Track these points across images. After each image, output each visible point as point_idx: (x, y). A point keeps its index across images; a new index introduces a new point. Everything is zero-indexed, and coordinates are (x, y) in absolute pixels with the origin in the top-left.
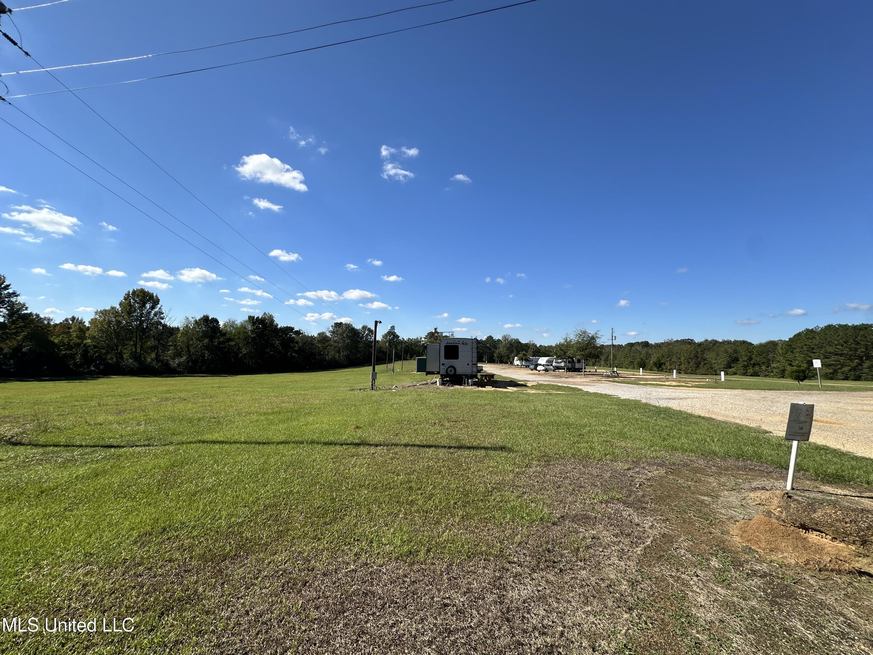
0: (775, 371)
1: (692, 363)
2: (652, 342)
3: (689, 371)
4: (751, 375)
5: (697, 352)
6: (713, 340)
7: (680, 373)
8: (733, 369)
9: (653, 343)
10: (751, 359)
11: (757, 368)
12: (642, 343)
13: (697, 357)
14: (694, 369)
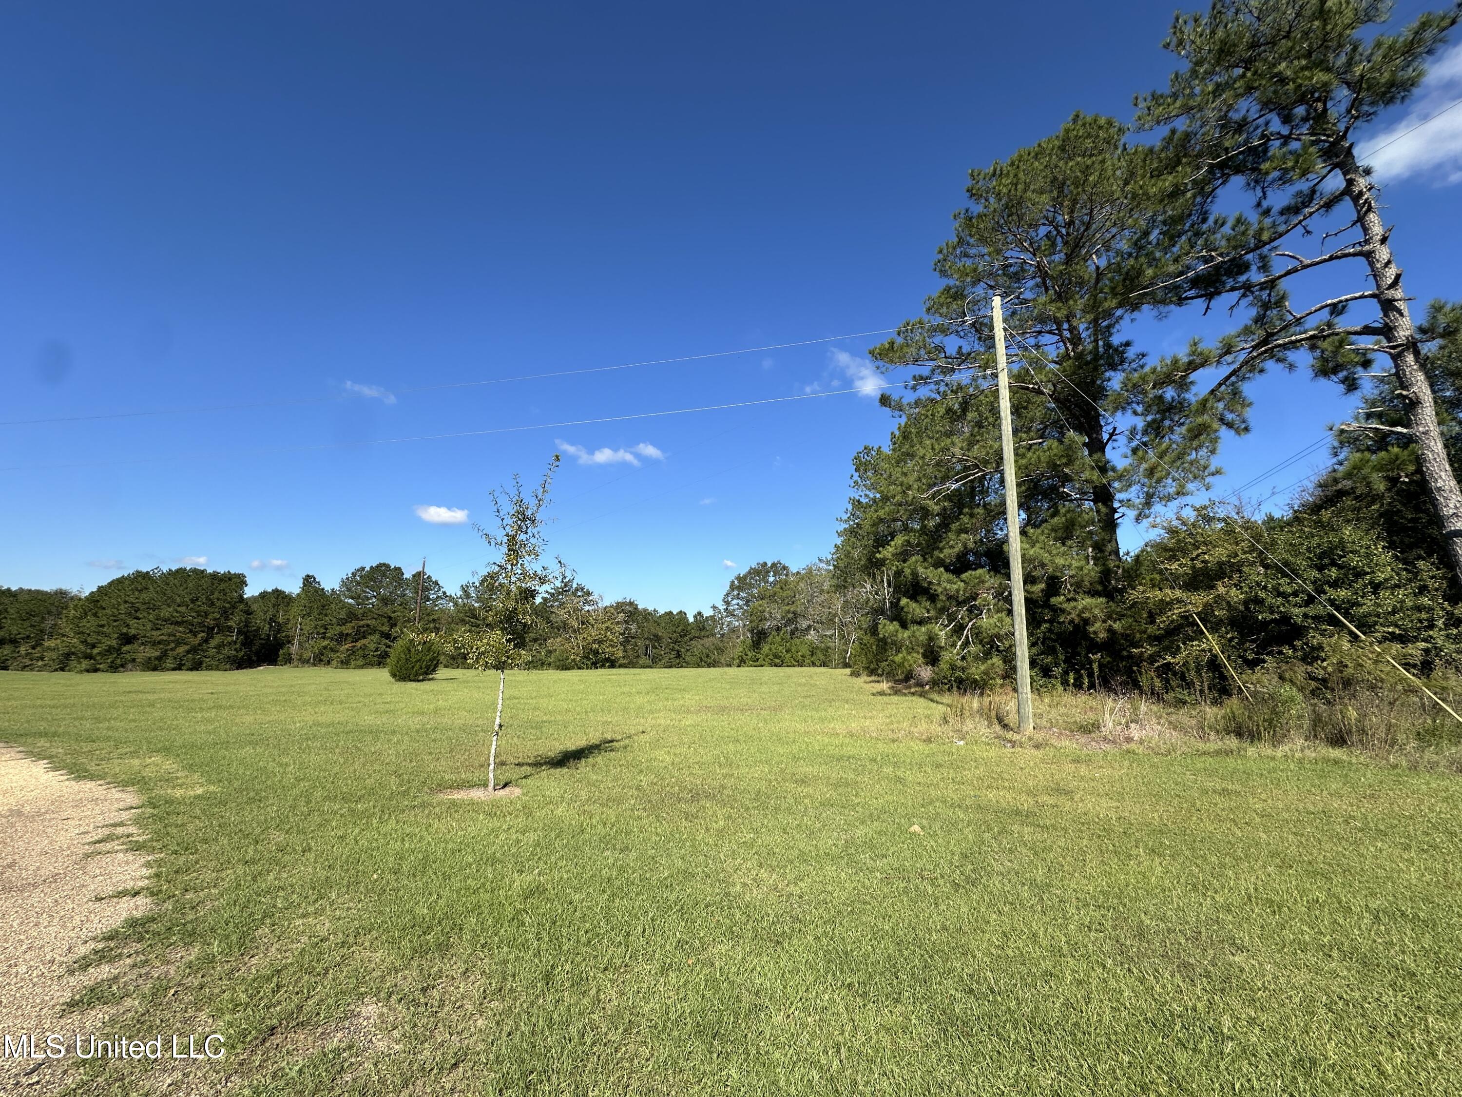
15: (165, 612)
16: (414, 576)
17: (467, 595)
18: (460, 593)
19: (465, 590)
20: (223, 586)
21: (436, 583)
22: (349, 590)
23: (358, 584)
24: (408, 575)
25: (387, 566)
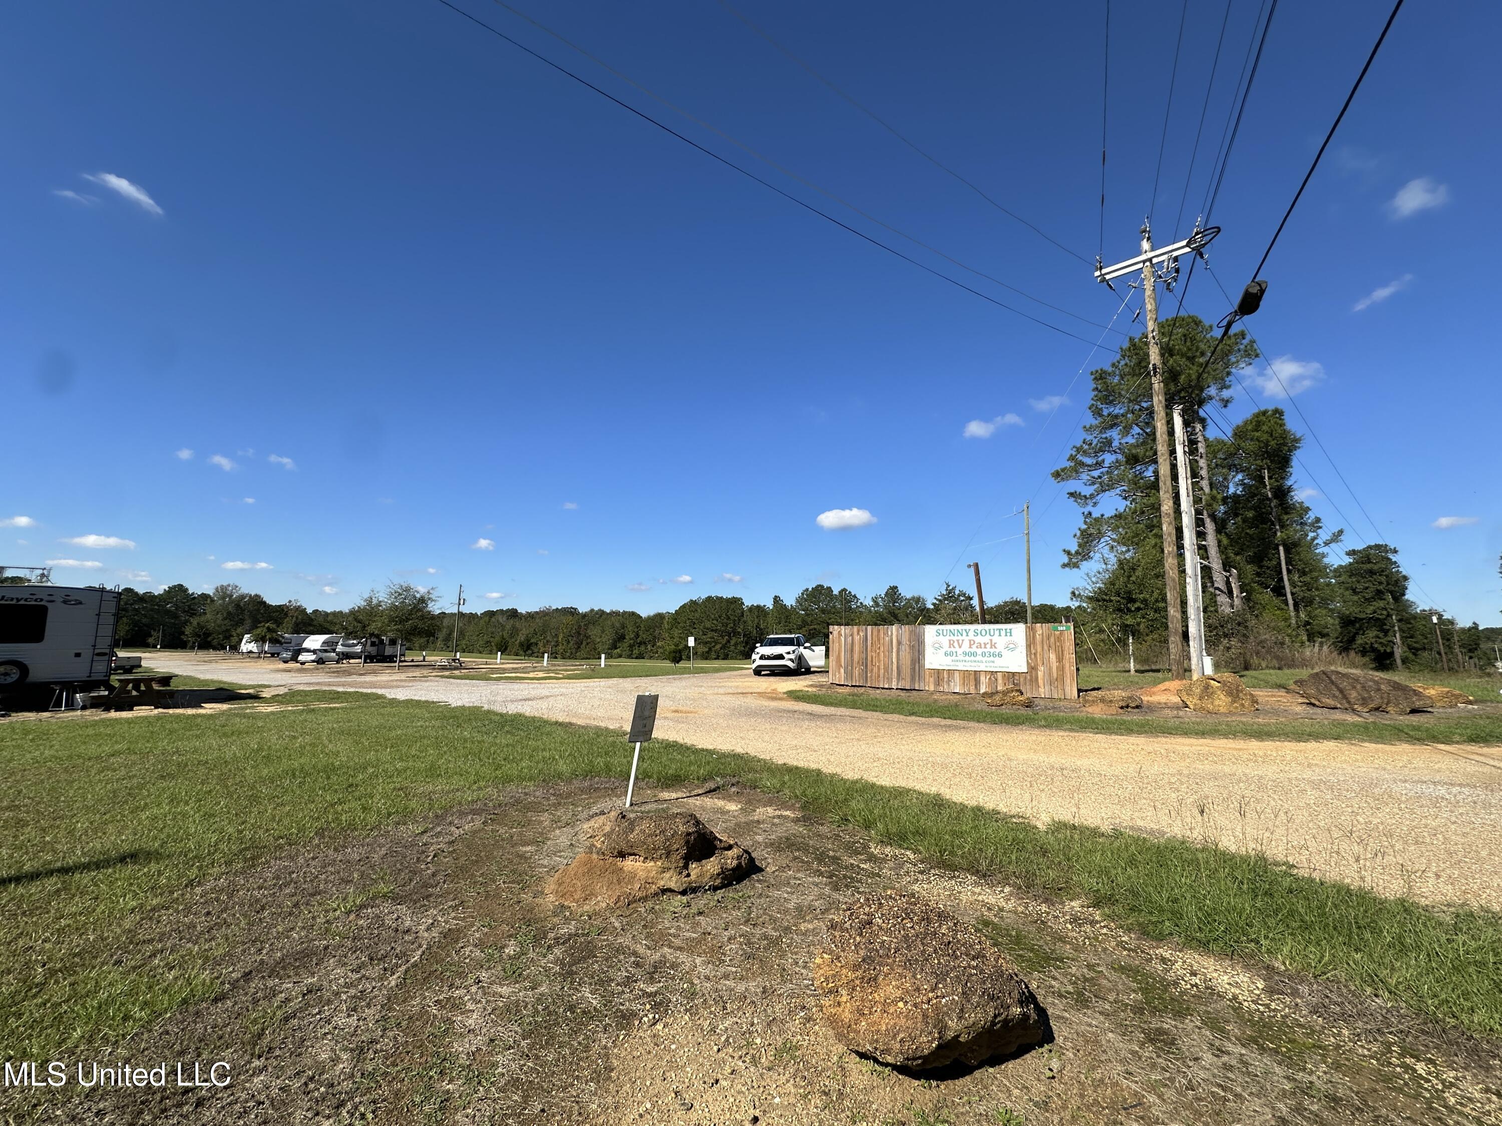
0: (660, 650)
1: (572, 643)
2: (522, 610)
3: (568, 654)
4: (636, 658)
5: (580, 627)
6: (600, 610)
7: (556, 658)
8: (618, 650)
9: (524, 612)
10: (637, 636)
11: (643, 648)
12: (508, 610)
13: (579, 634)
14: (574, 651)
15: (708, 624)
16: (840, 592)
17: (876, 604)
18: (871, 603)
19: (875, 600)
20: (732, 606)
21: (855, 596)
22: (801, 605)
23: (806, 600)
24: (836, 592)
25: (822, 586)
